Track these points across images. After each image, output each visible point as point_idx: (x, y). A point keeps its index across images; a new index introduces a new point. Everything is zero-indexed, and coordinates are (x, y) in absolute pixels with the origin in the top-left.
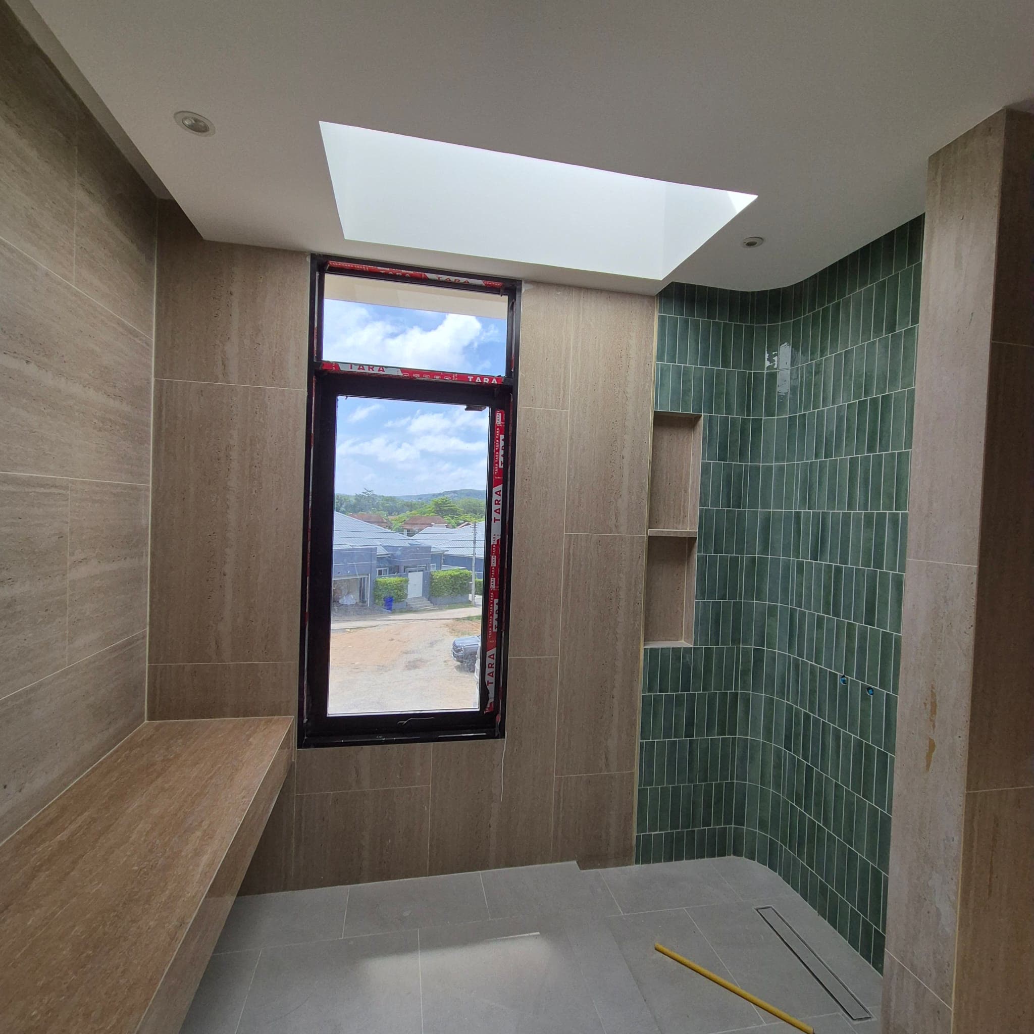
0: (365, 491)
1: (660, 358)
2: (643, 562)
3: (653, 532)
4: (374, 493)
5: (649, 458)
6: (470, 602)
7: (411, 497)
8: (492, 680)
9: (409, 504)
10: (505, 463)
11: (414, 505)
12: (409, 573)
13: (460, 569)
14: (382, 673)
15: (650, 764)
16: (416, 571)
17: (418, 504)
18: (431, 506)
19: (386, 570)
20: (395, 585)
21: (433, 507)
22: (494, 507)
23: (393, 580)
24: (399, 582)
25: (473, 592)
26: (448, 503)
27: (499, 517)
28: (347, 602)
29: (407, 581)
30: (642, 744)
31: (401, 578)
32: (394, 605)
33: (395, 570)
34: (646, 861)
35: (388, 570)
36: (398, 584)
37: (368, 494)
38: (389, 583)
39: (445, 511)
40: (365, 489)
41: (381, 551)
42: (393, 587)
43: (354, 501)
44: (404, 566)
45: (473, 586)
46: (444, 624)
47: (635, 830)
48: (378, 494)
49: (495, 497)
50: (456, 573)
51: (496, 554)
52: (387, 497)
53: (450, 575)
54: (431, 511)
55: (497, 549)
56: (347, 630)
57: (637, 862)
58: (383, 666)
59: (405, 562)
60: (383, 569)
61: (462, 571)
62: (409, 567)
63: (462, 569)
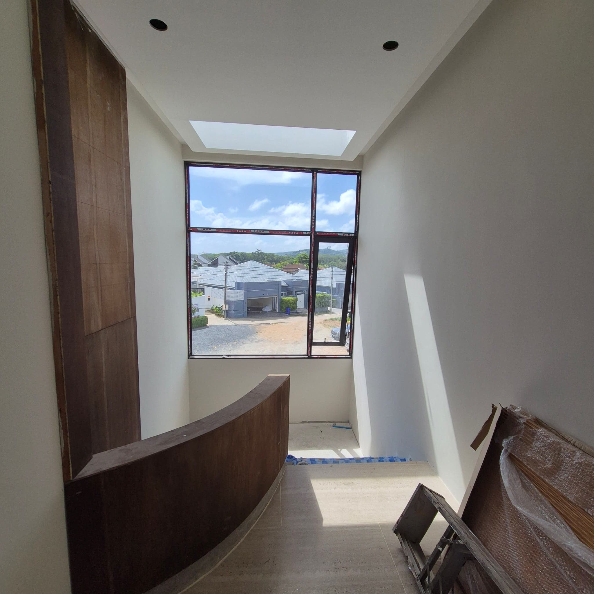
0: (257, 250)
4: (262, 252)
6: (329, 311)
7: (281, 253)
9: (282, 257)
11: (285, 258)
12: (298, 295)
13: (324, 293)
14: (297, 345)
16: (300, 294)
17: (286, 258)
18: (297, 259)
19: (285, 293)
20: (291, 301)
21: (298, 259)
23: (290, 298)
24: (293, 300)
25: (331, 305)
26: (306, 257)
28: (266, 310)
29: (297, 300)
31: (294, 298)
32: (291, 312)
33: (290, 293)
35: (286, 293)
36: (293, 301)
37: (259, 252)
38: (288, 300)
39: (304, 261)
40: (257, 249)
41: (283, 283)
42: (290, 302)
43: (252, 256)
44: (295, 291)
45: (331, 302)
46: (319, 322)
48: (264, 252)
50: (322, 295)
52: (269, 253)
53: (319, 296)
54: (296, 261)
56: (271, 324)
58: (296, 341)
59: (295, 289)
60: (284, 293)
61: (325, 294)
62: (297, 292)
63: (325, 293)
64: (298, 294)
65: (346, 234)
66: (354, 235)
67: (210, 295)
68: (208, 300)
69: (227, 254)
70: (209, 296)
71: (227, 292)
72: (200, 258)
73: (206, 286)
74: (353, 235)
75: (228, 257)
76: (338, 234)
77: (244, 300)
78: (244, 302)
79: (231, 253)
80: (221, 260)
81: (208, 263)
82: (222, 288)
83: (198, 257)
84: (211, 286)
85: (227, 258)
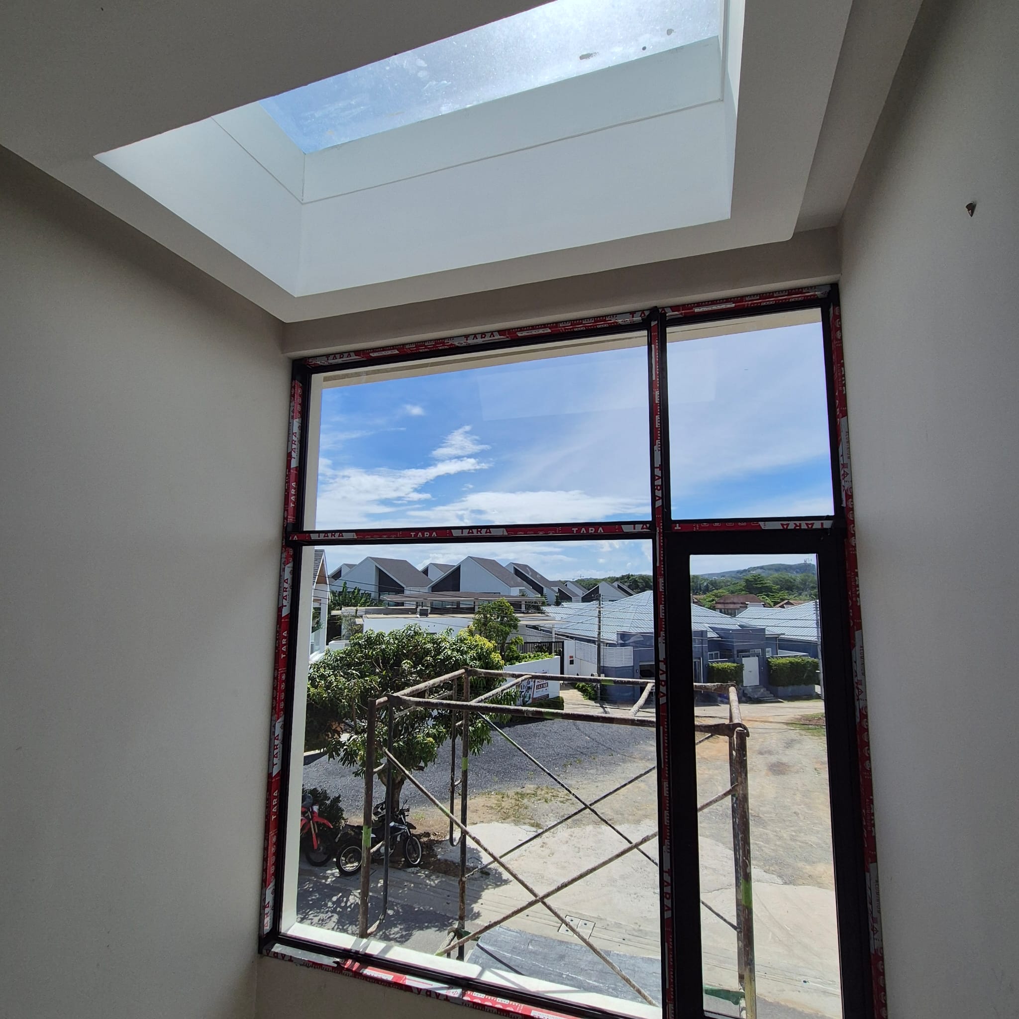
6: (819, 695)
7: (713, 574)
9: (714, 582)
12: (743, 659)
13: (801, 656)
16: (748, 656)
17: (723, 582)
18: (742, 584)
19: (717, 654)
21: (745, 585)
23: (727, 663)
26: (760, 581)
29: (741, 668)
31: (735, 664)
33: (726, 654)
35: (719, 655)
36: (733, 669)
39: (758, 588)
41: (711, 635)
42: (729, 670)
44: (738, 650)
54: (742, 589)
59: (738, 644)
60: (713, 653)
61: (804, 658)
62: (742, 651)
63: (804, 656)
64: (743, 657)
65: (798, 523)
66: (833, 525)
67: (573, 655)
68: (570, 664)
69: (617, 579)
70: (571, 657)
71: (602, 650)
72: (570, 586)
73: (568, 637)
74: (828, 524)
75: (616, 584)
76: (761, 524)
77: (633, 666)
78: (633, 669)
79: (623, 577)
80: (603, 589)
81: (583, 594)
82: (594, 642)
83: (566, 585)
84: (577, 639)
85: (613, 586)
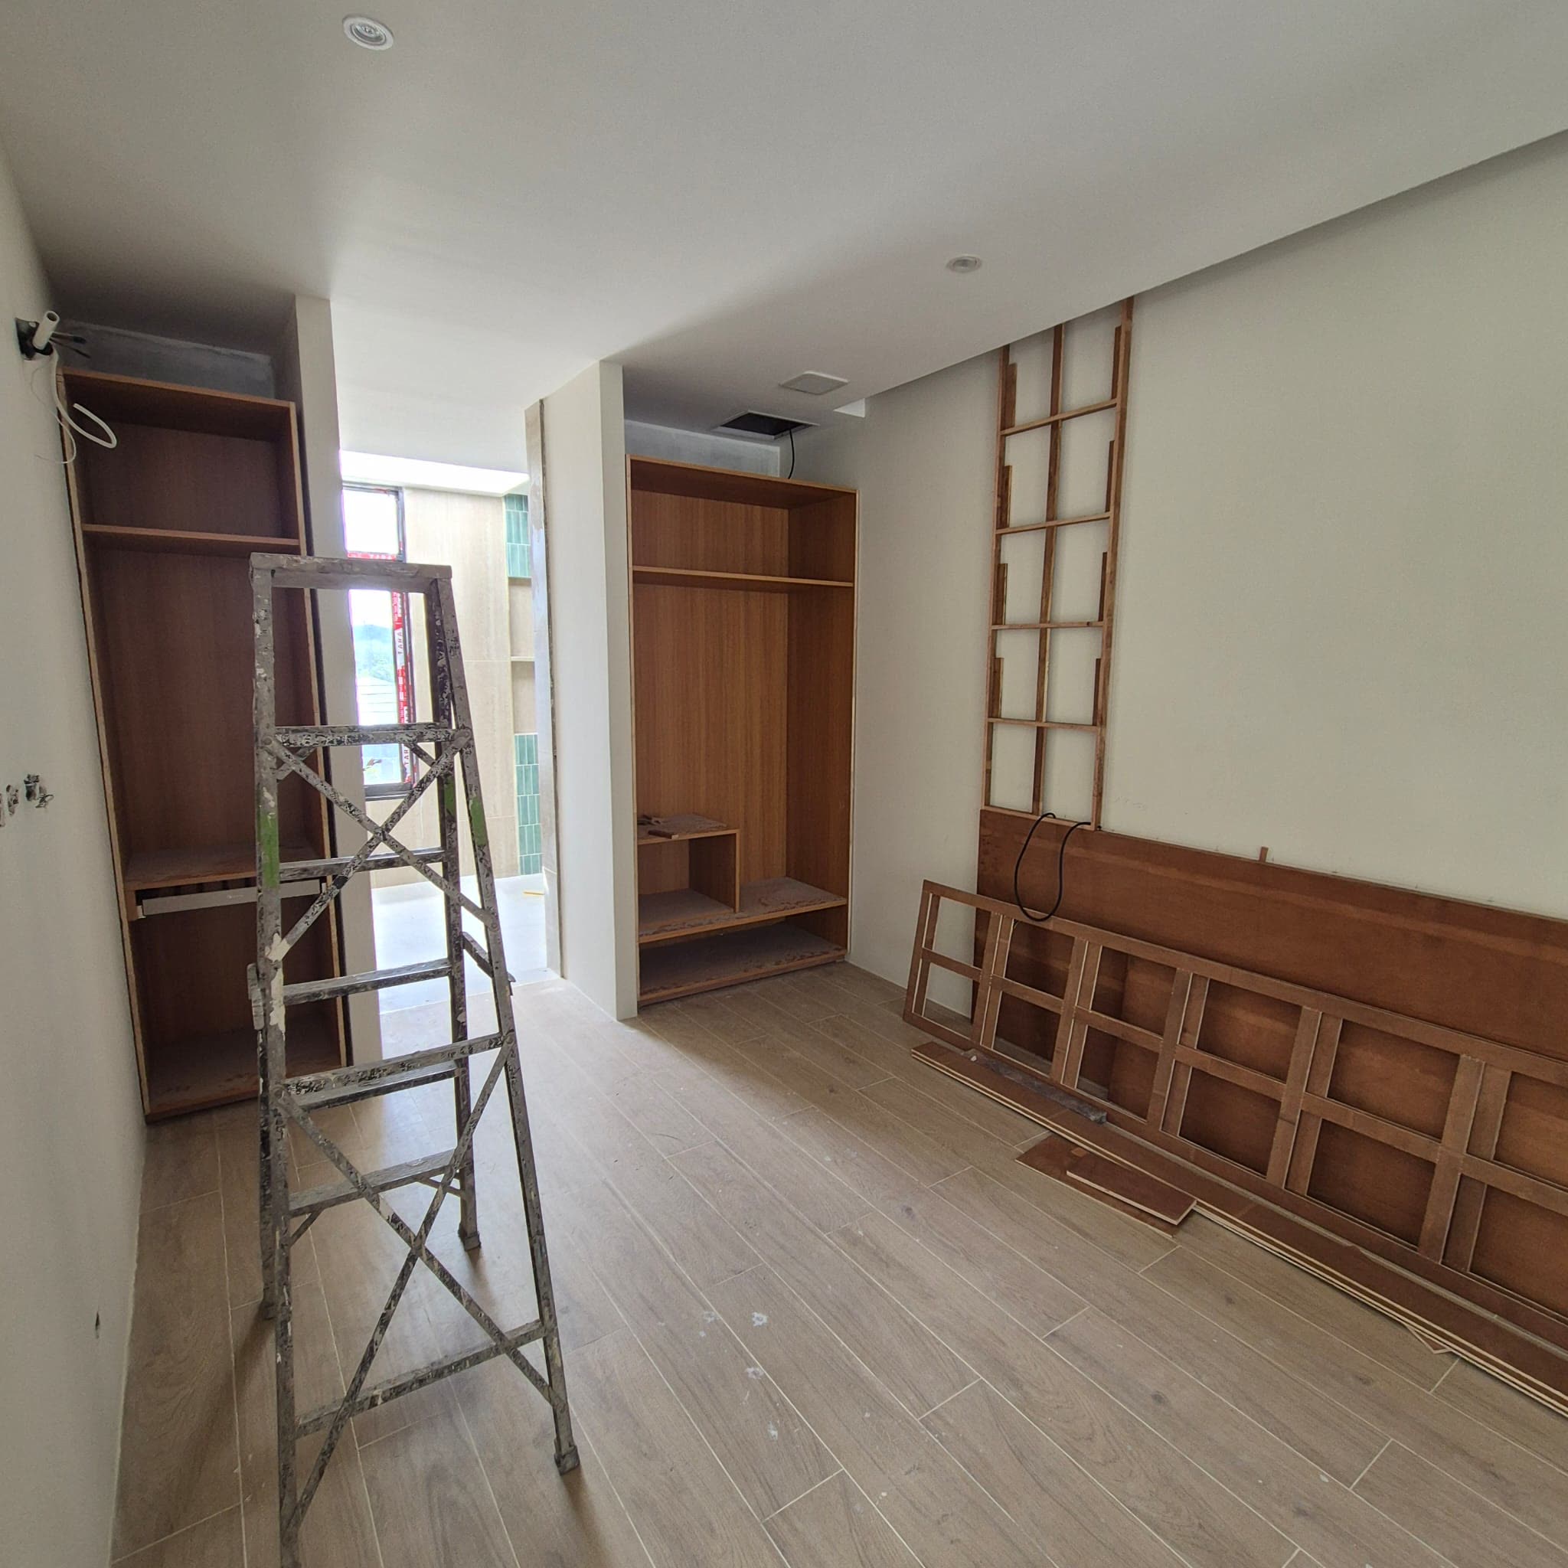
1: (509, 540)
2: (509, 678)
3: (515, 658)
5: (508, 608)
8: (408, 761)
10: (403, 614)
15: (525, 810)
22: (398, 644)
27: (402, 650)
30: (518, 798)
34: (528, 873)
47: (519, 853)
49: (397, 637)
51: (402, 676)
55: (402, 673)
57: (522, 874)
